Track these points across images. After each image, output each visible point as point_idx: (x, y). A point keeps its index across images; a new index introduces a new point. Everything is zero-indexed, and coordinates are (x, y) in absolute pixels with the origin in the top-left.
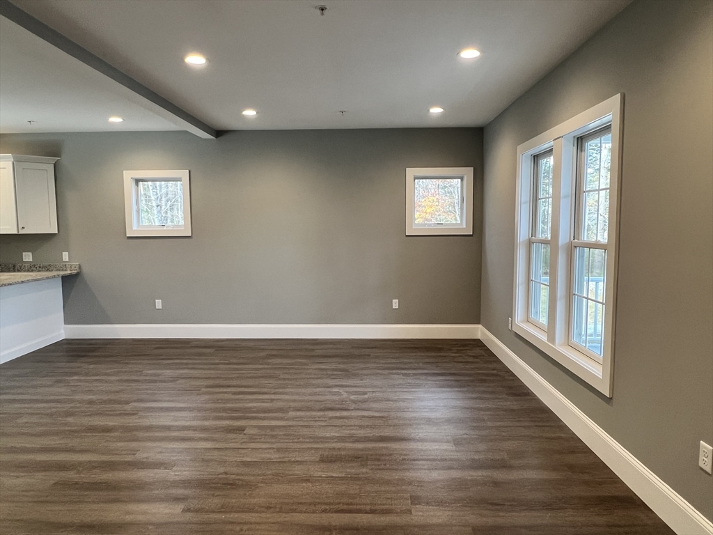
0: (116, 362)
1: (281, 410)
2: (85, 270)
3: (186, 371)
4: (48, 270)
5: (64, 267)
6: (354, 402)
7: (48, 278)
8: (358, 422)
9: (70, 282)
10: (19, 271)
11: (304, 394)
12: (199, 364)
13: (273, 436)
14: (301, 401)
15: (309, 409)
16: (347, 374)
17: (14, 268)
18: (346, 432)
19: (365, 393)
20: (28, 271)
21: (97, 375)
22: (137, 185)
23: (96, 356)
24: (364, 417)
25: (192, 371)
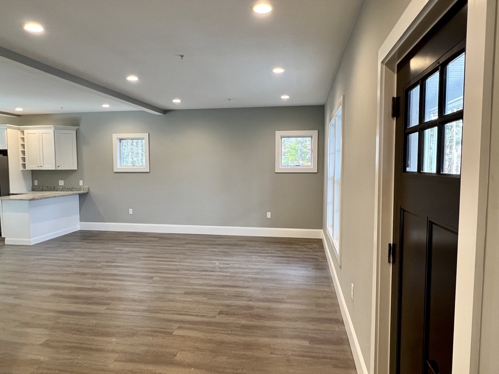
0: (102, 243)
1: (178, 270)
2: (92, 191)
3: (138, 249)
4: (72, 190)
5: (80, 189)
6: (220, 268)
7: (70, 195)
8: (215, 278)
9: (83, 197)
10: (56, 191)
11: (195, 263)
12: (144, 245)
13: (167, 282)
14: (190, 266)
15: (193, 270)
16: (226, 254)
17: (54, 189)
18: (207, 282)
19: (229, 264)
20: (61, 191)
21: (90, 249)
22: (120, 142)
23: (92, 240)
24: (221, 275)
25: (141, 249)
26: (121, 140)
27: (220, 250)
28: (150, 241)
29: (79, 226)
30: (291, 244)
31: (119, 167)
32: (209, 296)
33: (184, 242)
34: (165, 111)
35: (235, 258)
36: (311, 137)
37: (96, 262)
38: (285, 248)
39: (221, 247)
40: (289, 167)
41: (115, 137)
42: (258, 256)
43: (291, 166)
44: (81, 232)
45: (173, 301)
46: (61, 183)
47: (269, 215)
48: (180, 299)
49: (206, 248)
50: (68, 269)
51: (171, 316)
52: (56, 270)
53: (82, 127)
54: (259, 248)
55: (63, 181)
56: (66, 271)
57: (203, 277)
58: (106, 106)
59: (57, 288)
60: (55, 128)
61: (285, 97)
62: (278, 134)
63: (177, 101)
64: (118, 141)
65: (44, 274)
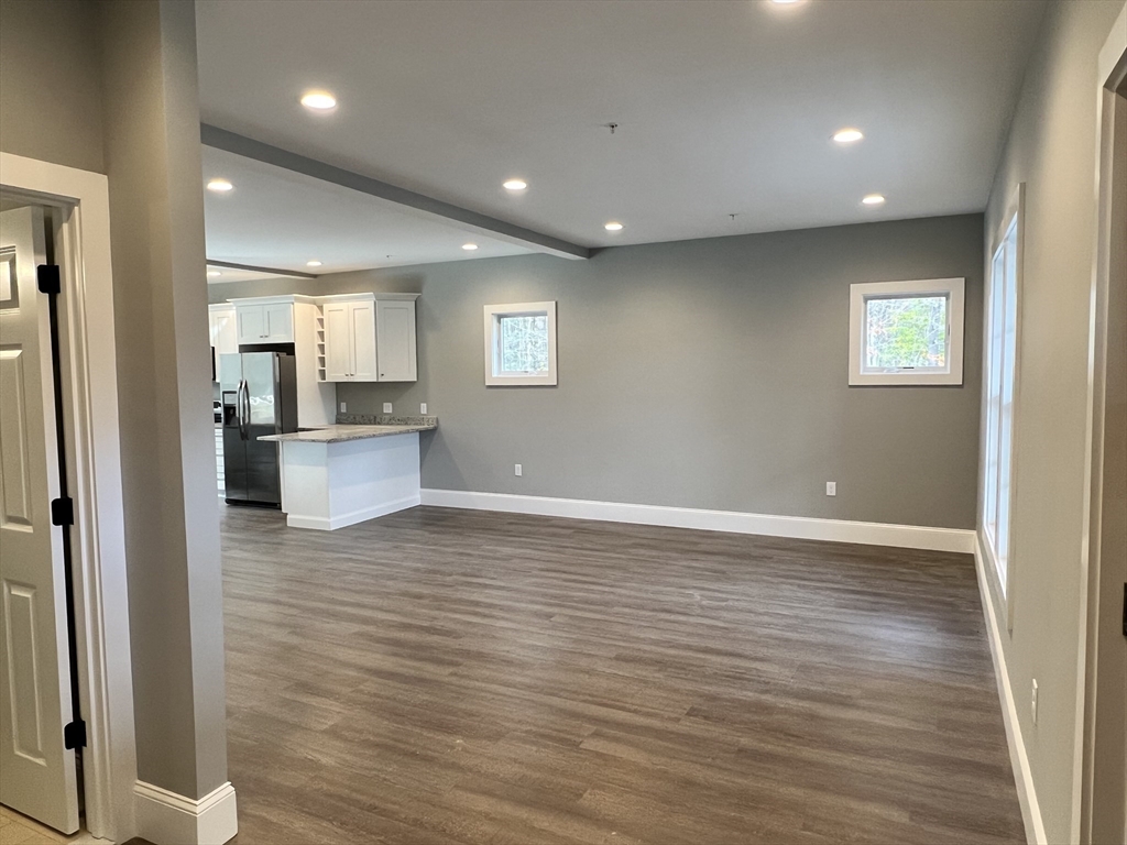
0: (461, 534)
1: (606, 604)
2: (443, 425)
3: (528, 551)
4: (406, 424)
5: (421, 421)
6: (702, 607)
7: (401, 433)
8: (690, 629)
9: (428, 436)
10: (379, 424)
11: (646, 591)
12: (541, 544)
13: (580, 628)
14: (637, 598)
15: (642, 608)
16: (721, 576)
17: (374, 421)
18: (668, 636)
19: (727, 600)
20: (388, 424)
21: (435, 545)
22: (499, 322)
23: (442, 526)
24: (702, 624)
25: (533, 552)
26: (500, 317)
27: (709, 565)
28: (554, 535)
29: (419, 496)
30: (887, 562)
31: (495, 375)
32: (669, 669)
33: (627, 542)
34: (591, 252)
35: (740, 588)
36: (947, 296)
37: (443, 573)
38: (869, 570)
39: (710, 557)
40: (885, 373)
41: (490, 310)
42: (799, 586)
43: (889, 370)
44: (422, 508)
45: (588, 673)
46: (388, 408)
47: (831, 488)
48: (604, 669)
49: (675, 559)
50: (390, 583)
51: (581, 704)
52: (367, 584)
53: (426, 294)
54: (801, 568)
55: (390, 404)
56: (385, 586)
57: (661, 625)
58: (470, 247)
59: (366, 621)
60: (379, 299)
61: (874, 200)
62: (857, 291)
63: (614, 227)
64: (495, 321)
65: (345, 589)
